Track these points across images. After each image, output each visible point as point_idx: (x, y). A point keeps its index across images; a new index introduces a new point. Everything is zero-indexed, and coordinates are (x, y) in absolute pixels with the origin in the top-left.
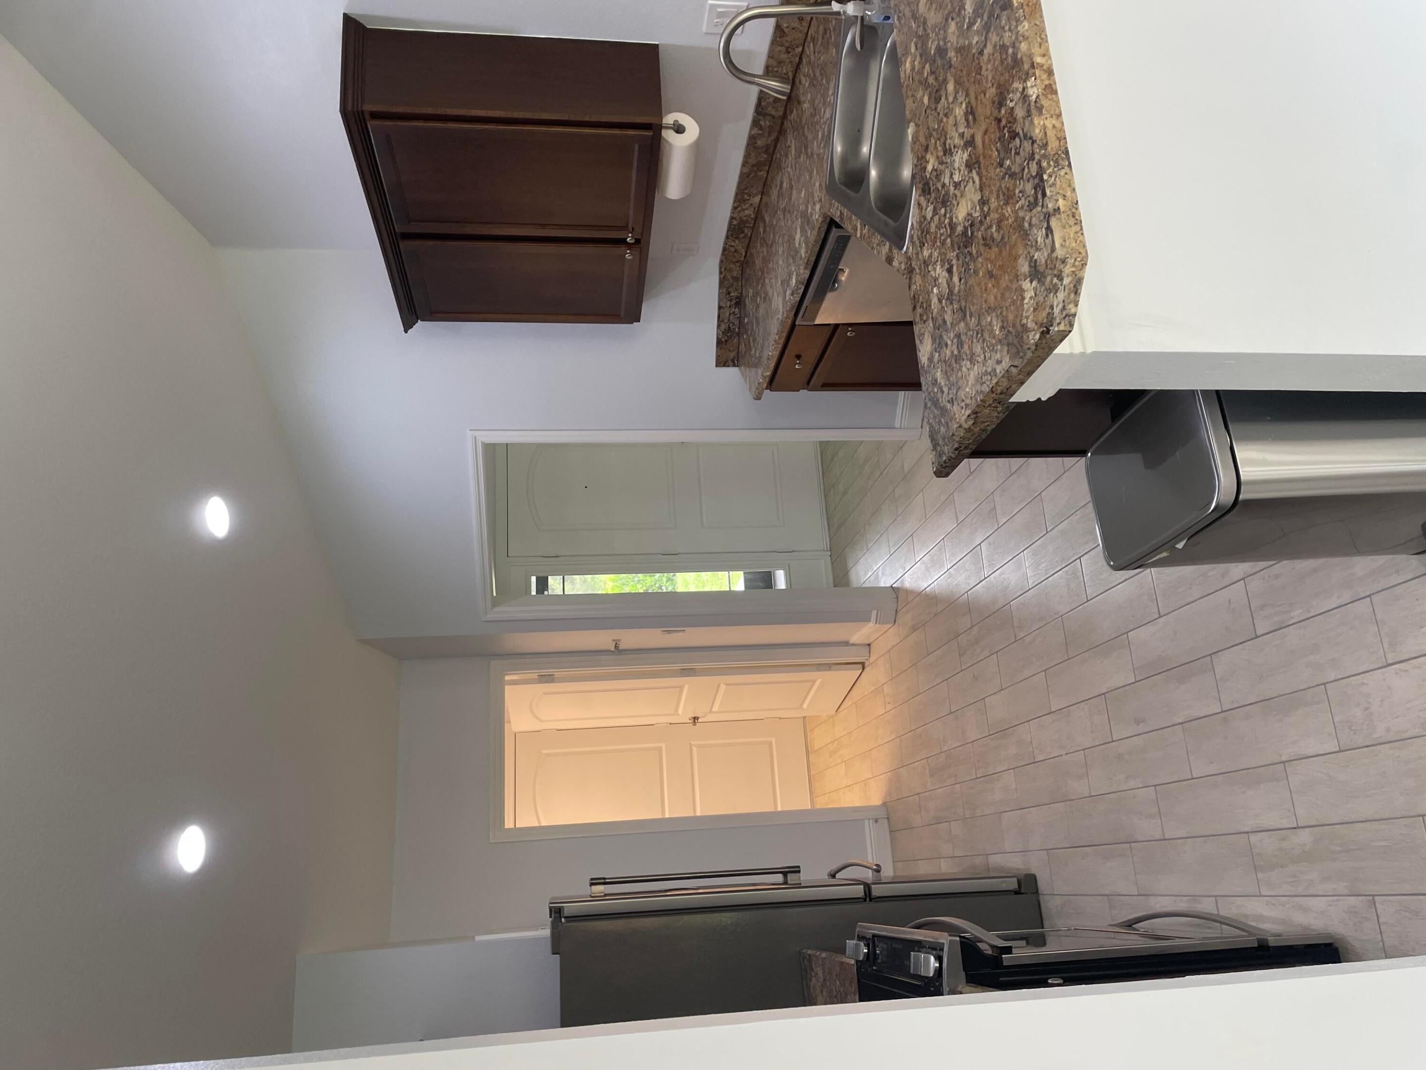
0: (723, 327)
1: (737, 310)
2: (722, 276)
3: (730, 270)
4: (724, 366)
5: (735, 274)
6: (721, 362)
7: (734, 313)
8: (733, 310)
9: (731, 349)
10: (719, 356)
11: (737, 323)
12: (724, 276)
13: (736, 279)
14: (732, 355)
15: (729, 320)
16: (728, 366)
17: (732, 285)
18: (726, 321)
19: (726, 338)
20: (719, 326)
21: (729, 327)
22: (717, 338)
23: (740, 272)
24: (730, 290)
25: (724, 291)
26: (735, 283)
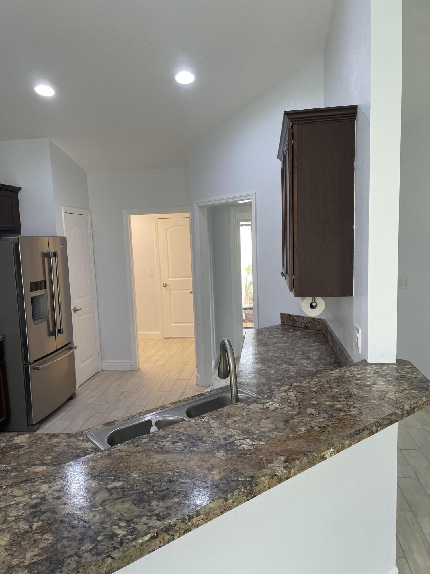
0: (296, 318)
1: (303, 326)
2: (316, 320)
3: (319, 324)
4: (281, 317)
5: (318, 327)
6: (283, 316)
7: (302, 324)
8: (303, 324)
9: (288, 322)
10: (285, 315)
11: (298, 325)
12: (316, 321)
13: (315, 327)
14: (285, 322)
15: (299, 322)
16: (281, 319)
17: (313, 325)
18: (299, 320)
19: (292, 319)
20: (296, 316)
21: (296, 321)
22: (292, 315)
23: (318, 329)
24: (311, 323)
25: (311, 320)
26: (314, 326)
